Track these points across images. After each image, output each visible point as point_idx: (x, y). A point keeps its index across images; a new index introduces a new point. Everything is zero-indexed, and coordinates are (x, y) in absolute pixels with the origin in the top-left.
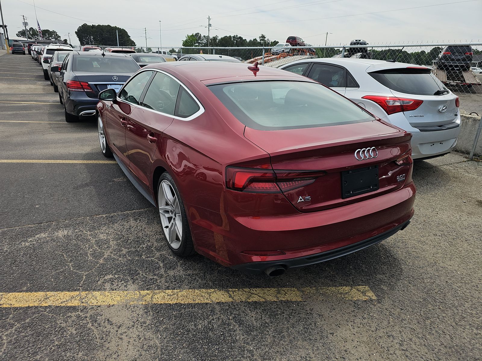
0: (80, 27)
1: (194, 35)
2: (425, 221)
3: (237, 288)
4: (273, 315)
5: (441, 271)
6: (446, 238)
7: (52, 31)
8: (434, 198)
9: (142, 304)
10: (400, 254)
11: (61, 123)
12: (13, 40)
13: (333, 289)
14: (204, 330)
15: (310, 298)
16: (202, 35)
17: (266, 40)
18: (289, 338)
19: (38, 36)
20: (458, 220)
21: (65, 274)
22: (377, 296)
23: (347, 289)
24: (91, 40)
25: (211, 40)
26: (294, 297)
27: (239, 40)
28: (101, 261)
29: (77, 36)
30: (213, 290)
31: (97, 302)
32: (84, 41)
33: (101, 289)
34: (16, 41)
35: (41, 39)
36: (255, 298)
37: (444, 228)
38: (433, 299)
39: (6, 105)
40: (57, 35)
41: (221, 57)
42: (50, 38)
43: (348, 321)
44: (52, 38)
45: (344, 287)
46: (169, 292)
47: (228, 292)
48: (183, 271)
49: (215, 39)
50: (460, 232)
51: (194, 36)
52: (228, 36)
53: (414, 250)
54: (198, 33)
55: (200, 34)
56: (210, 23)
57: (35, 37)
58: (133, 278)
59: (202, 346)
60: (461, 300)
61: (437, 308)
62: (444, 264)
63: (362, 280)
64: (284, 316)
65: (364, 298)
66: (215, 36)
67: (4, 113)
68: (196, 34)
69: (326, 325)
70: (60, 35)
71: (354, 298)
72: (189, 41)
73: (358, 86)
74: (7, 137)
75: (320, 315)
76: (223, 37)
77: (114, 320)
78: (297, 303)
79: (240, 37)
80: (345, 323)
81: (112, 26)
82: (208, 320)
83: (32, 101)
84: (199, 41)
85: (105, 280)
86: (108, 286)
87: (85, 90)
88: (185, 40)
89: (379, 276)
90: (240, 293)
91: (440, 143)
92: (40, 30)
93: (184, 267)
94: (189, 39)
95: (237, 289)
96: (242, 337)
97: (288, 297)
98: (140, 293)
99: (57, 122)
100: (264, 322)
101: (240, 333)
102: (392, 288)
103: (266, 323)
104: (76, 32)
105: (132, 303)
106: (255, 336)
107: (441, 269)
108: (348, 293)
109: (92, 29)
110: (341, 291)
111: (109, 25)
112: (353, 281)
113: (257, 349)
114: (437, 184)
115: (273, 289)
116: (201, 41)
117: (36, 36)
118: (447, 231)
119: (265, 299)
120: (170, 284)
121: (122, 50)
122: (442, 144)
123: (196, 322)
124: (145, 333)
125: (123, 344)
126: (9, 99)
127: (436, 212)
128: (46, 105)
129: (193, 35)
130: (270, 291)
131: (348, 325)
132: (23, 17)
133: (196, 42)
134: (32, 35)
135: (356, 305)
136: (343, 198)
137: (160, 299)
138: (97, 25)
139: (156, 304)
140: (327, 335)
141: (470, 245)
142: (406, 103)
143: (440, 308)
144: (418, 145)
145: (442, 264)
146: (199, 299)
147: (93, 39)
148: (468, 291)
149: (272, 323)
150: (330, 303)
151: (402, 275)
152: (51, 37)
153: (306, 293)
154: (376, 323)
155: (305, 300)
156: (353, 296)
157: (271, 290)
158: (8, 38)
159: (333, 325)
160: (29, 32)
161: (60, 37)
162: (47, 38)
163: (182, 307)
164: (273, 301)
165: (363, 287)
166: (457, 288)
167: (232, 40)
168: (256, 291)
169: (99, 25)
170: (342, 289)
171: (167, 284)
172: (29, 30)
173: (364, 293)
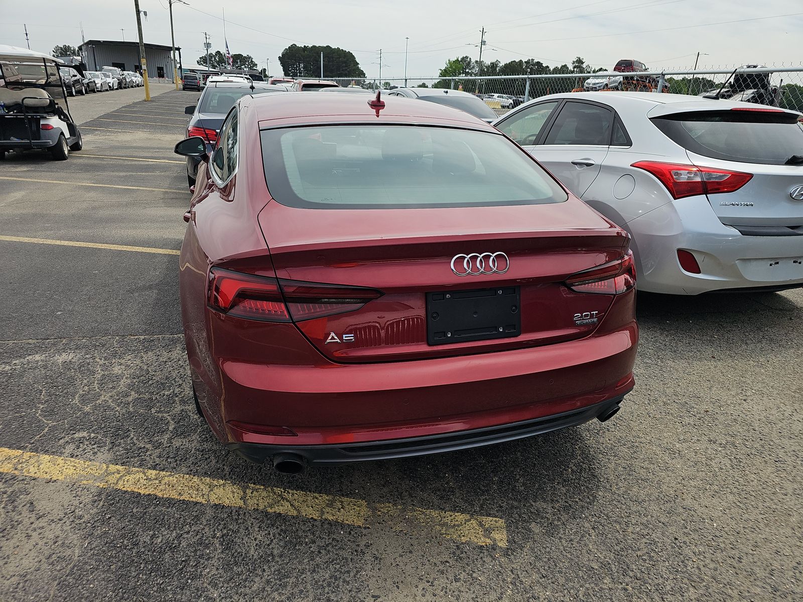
0: (286, 49)
1: (460, 59)
2: (707, 411)
3: (264, 485)
4: (293, 544)
5: (679, 515)
6: (733, 450)
7: (246, 56)
8: (758, 370)
9: (98, 487)
10: (609, 468)
11: (183, 192)
12: (189, 69)
13: (434, 513)
14: (161, 548)
15: (379, 523)
16: (473, 60)
17: (584, 67)
18: (293, 590)
19: (225, 64)
20: (783, 419)
21: (24, 420)
22: (511, 541)
23: (460, 517)
24: (300, 69)
25: (487, 67)
26: (353, 516)
27: (536, 67)
28: (87, 409)
29: (281, 63)
30: (221, 482)
31: (37, 471)
32: (290, 71)
33: (56, 452)
34: (193, 71)
35: (229, 69)
36: (284, 508)
37: (741, 430)
38: (622, 568)
39: (126, 162)
40: (252, 61)
41: (447, 92)
42: (242, 67)
43: (422, 579)
44: (245, 67)
45: (456, 514)
46: (152, 473)
47: (244, 489)
48: (198, 441)
49: (494, 66)
50: (772, 444)
51: (460, 62)
52: (517, 61)
53: (646, 464)
54: (467, 57)
55: (470, 59)
56: (485, 39)
57: (222, 66)
58: (113, 442)
59: (139, 574)
60: (685, 580)
61: (620, 587)
62: (695, 501)
63: (501, 507)
64: (310, 547)
65: (483, 541)
66: (494, 61)
67: (114, 173)
68: (463, 58)
69: (374, 579)
70: (256, 63)
71: (463, 538)
72: (449, 71)
73: (629, 143)
74: (94, 208)
75: (377, 558)
76: (508, 63)
77: (39, 506)
78: (351, 528)
79: (538, 63)
80: (415, 581)
81: (333, 47)
82: (178, 532)
83: (164, 158)
84: (467, 70)
85: (72, 438)
86: (70, 448)
87: (211, 142)
88: (443, 68)
89: (540, 504)
90: (264, 494)
91: (794, 262)
92: (229, 54)
93: (203, 436)
94: (451, 67)
95: (262, 487)
96: (214, 572)
97: (341, 516)
98: (107, 467)
99: (177, 191)
100: (269, 552)
101: (215, 564)
102: (551, 530)
103: (272, 554)
104: (279, 57)
105: (85, 482)
106: (237, 575)
107: (682, 510)
108: (458, 526)
109: (302, 53)
110: (448, 520)
111: (328, 46)
112: (482, 507)
113: (223, 598)
114: (783, 342)
115: (325, 496)
116: (470, 69)
117: (223, 64)
118: (745, 437)
119: (299, 511)
120: (163, 461)
121: (318, 83)
122: (800, 263)
123: (158, 532)
124: (70, 535)
125: (27, 546)
126: (136, 154)
127: (745, 398)
128: (176, 166)
129: (458, 60)
130: (317, 498)
131: (417, 586)
132: (206, 34)
133: (462, 72)
134: (218, 63)
135: (458, 552)
136: (429, 345)
137: (130, 483)
138: (310, 46)
139: (119, 490)
140: (365, 598)
141: (780, 472)
142: (716, 178)
143: (626, 590)
144: (737, 262)
145: (688, 502)
146: (189, 494)
147: (303, 68)
148: (712, 566)
149: (281, 556)
150: (411, 539)
151: (588, 509)
152: (244, 65)
153: (379, 513)
154: (474, 592)
155: (368, 526)
156: (463, 534)
157: (320, 498)
158: (180, 67)
159: (389, 581)
160: (215, 58)
161: (256, 65)
162: (238, 66)
163: (155, 502)
164: (311, 516)
165: (494, 519)
166: (691, 555)
167: (524, 67)
168: (293, 494)
169: (314, 47)
170: (451, 516)
171: (157, 460)
172: (214, 54)
173: (488, 532)
